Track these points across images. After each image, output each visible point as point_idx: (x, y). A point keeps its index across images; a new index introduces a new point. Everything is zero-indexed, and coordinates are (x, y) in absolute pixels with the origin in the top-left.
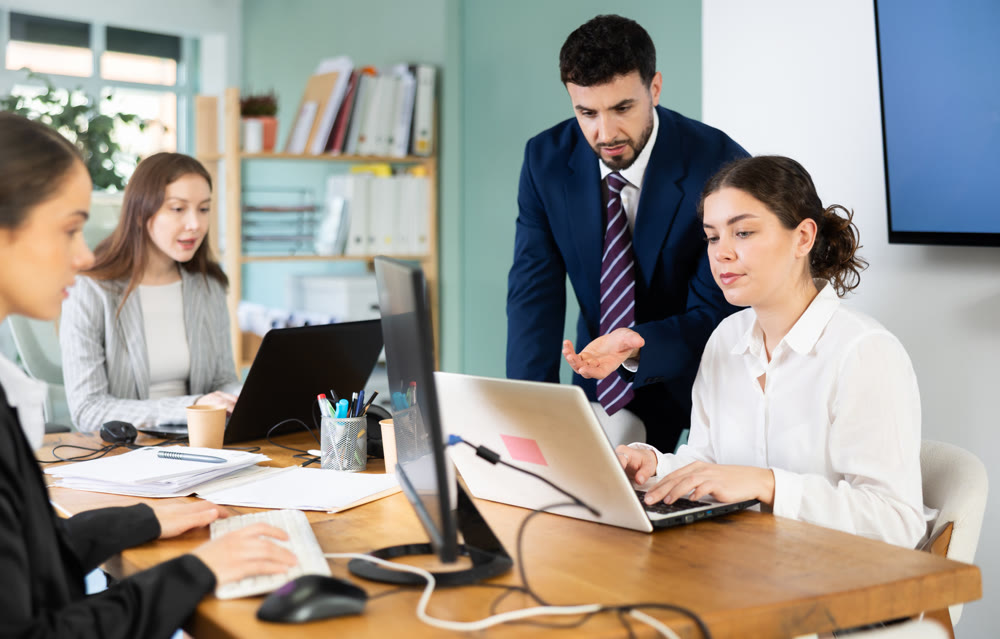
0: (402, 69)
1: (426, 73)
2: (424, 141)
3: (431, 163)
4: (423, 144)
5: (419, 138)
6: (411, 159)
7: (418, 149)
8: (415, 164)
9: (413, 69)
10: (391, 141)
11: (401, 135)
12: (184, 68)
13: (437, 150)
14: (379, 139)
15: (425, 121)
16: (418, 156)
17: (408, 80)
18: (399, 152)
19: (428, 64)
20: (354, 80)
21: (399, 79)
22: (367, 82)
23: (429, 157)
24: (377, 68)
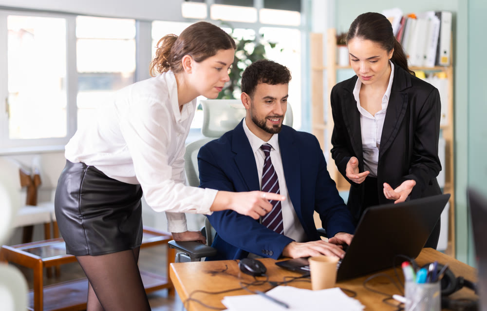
0: (432, 14)
1: (447, 17)
3: (449, 71)
4: (445, 59)
5: (442, 54)
6: (438, 68)
7: (441, 62)
8: (440, 71)
9: (439, 15)
10: (425, 57)
11: (431, 54)
12: (304, 17)
13: (453, 63)
14: (418, 57)
15: (446, 45)
16: (442, 66)
17: (436, 20)
18: (430, 64)
19: (447, 11)
20: (403, 21)
21: (430, 20)
22: (411, 23)
23: (448, 67)
24: (417, 15)
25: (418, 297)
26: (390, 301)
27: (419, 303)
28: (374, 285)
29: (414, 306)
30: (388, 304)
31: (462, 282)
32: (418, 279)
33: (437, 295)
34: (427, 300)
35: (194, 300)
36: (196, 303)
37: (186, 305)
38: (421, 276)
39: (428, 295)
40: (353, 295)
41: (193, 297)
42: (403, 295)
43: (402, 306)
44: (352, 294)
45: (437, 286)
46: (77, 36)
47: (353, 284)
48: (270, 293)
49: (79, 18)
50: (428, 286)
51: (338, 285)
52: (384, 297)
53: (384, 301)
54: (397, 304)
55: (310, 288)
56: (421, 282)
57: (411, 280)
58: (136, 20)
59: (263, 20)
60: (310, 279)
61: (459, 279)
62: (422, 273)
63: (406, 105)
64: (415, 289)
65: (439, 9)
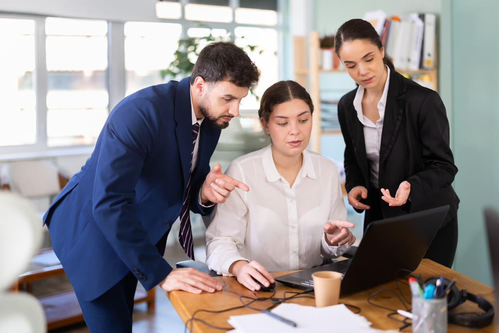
0: (415, 17)
1: (430, 19)
2: (429, 59)
3: (433, 74)
4: (429, 62)
5: (426, 57)
6: (422, 71)
7: (425, 65)
8: (424, 74)
9: (422, 17)
10: (409, 60)
11: (416, 57)
12: (281, 16)
13: (437, 66)
14: (402, 60)
15: (430, 48)
16: (427, 69)
17: (419, 23)
18: (414, 67)
19: (431, 13)
20: (387, 24)
21: (413, 22)
22: (395, 25)
23: (432, 70)
24: (400, 16)
25: (425, 313)
26: (395, 316)
27: (426, 319)
28: (376, 299)
29: (421, 321)
30: (392, 318)
31: (465, 295)
32: (425, 295)
33: (444, 309)
34: (434, 315)
35: (197, 320)
36: (199, 323)
37: (189, 325)
38: (429, 291)
39: (434, 310)
40: (358, 311)
41: (196, 317)
42: (409, 311)
43: (408, 321)
44: (356, 310)
45: (444, 301)
46: (47, 33)
47: (355, 299)
48: (274, 311)
49: (48, 19)
50: (435, 301)
51: (342, 300)
52: (388, 312)
53: (389, 316)
54: (402, 319)
55: (315, 306)
56: (428, 298)
57: (418, 296)
58: (108, 22)
59: (238, 20)
60: (314, 294)
61: (462, 292)
62: (429, 288)
63: (401, 111)
64: (422, 305)
65: (422, 11)
